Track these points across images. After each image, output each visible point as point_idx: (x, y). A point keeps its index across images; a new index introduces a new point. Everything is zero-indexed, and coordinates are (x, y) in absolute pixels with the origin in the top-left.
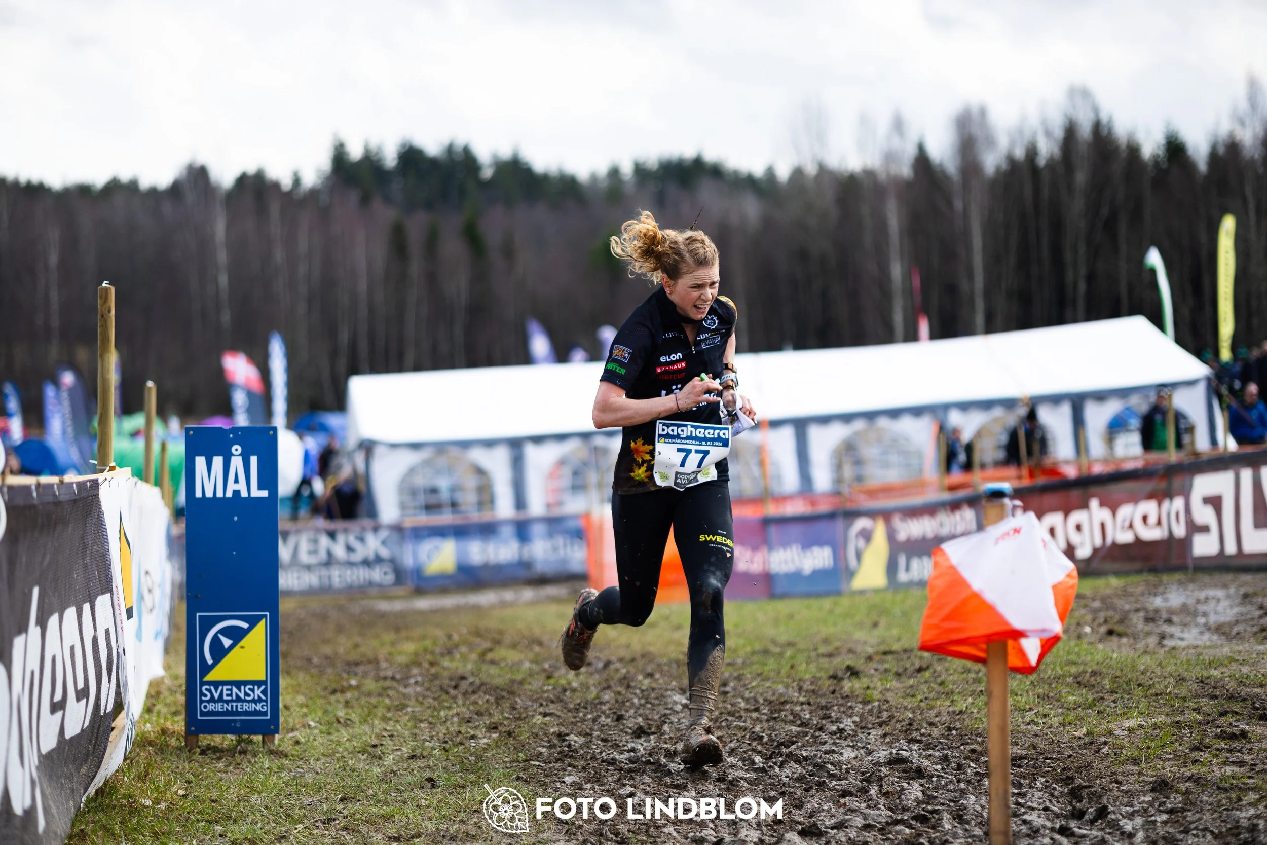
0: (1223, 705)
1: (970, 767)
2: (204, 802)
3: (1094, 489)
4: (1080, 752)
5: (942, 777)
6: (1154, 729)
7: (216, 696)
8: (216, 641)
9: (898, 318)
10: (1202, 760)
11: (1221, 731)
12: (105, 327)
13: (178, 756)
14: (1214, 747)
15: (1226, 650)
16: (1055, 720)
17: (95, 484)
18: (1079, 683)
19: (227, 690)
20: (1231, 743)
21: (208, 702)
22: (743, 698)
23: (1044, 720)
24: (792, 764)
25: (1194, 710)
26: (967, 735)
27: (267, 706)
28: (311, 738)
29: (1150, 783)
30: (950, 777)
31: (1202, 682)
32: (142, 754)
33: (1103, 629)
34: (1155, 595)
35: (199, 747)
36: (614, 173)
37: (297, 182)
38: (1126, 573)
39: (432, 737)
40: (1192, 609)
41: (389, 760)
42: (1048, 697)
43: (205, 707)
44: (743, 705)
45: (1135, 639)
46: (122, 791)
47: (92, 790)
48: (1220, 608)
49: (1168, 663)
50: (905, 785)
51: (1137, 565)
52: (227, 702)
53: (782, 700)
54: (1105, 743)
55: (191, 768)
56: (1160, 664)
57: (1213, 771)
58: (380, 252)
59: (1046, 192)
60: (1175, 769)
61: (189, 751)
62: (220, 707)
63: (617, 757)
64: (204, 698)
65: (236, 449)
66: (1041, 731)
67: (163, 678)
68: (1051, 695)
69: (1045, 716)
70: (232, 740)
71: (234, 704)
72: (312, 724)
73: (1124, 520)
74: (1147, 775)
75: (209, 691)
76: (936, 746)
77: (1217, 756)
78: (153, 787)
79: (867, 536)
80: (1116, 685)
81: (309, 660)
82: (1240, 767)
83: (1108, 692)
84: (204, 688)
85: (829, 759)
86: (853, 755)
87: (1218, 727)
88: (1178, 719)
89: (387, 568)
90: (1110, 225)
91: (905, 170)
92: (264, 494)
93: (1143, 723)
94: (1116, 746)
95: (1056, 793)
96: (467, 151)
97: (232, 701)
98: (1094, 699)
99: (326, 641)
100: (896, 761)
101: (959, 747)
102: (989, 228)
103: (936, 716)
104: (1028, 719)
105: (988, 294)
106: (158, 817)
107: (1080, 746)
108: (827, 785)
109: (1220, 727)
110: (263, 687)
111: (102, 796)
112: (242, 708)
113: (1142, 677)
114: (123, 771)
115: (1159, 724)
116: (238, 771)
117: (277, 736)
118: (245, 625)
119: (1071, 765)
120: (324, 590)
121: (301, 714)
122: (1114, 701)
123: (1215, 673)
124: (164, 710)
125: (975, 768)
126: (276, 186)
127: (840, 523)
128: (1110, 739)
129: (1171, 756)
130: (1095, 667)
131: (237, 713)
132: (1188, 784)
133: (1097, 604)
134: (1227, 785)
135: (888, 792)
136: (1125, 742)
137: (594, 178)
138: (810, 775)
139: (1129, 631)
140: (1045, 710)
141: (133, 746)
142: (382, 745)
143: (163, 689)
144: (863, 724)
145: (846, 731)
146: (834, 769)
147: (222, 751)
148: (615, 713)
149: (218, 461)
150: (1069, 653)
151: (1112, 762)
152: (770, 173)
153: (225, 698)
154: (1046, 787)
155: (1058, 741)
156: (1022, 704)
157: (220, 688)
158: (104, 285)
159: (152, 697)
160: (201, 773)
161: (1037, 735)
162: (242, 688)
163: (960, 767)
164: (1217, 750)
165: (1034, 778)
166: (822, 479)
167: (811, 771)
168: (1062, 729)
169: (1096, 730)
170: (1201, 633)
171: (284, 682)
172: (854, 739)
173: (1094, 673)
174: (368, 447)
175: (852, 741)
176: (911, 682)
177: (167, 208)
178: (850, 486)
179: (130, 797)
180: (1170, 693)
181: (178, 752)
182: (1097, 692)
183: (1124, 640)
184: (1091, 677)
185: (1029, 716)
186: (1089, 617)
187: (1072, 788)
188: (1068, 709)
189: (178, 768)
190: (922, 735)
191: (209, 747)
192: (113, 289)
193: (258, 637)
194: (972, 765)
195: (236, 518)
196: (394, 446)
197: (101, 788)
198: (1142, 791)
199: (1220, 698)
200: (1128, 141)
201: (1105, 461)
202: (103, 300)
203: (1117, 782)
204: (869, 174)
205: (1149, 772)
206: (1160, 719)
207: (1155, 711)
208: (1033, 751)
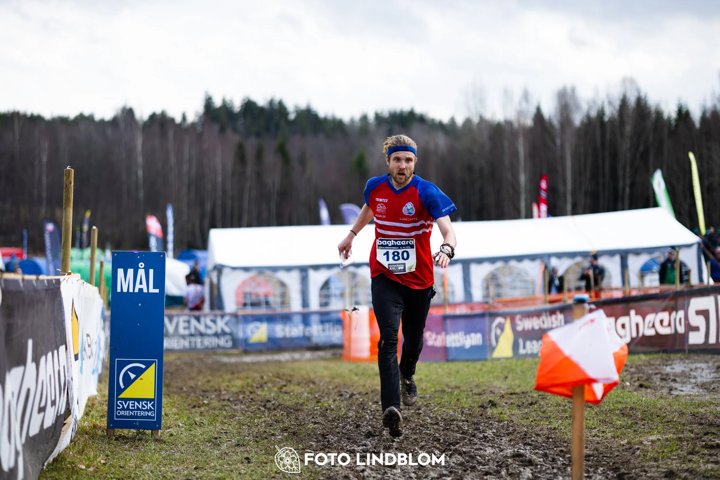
0: (706, 429)
1: (559, 460)
2: (116, 467)
3: (632, 304)
4: (623, 453)
5: (544, 465)
6: (666, 441)
7: (126, 407)
8: (126, 375)
9: (523, 205)
10: (694, 460)
11: (705, 444)
12: (68, 192)
13: (102, 441)
14: (701, 452)
15: (708, 397)
16: (609, 435)
17: (58, 282)
18: (623, 414)
19: (132, 403)
20: (711, 451)
21: (121, 410)
22: (429, 417)
23: (603, 435)
24: (457, 455)
25: (690, 431)
26: (558, 442)
27: (154, 413)
28: (180, 432)
29: (664, 472)
30: (548, 466)
31: (694, 415)
32: (81, 439)
33: (637, 384)
34: (667, 365)
35: (115, 436)
36: (364, 118)
37: (184, 118)
38: (650, 353)
39: (249, 434)
40: (688, 374)
41: (224, 447)
42: (605, 421)
43: (119, 413)
44: (429, 421)
45: (655, 390)
46: (68, 460)
47: (51, 459)
48: (703, 374)
49: (674, 404)
50: (522, 469)
51: (656, 349)
52: (132, 410)
53: (452, 419)
54: (638, 449)
55: (109, 448)
56: (670, 405)
57: (700, 467)
58: (230, 160)
59: (608, 136)
60: (679, 465)
61: (109, 438)
62: (127, 413)
63: (356, 449)
64: (118, 408)
65: (141, 265)
66: (601, 440)
67: (96, 396)
68: (607, 420)
69: (603, 432)
70: (134, 433)
71: (136, 412)
72: (181, 425)
73: (650, 322)
74: (662, 468)
75: (122, 404)
76: (540, 448)
77: (703, 458)
78: (86, 458)
79: (501, 327)
80: (644, 416)
81: (181, 389)
82: (716, 464)
83: (640, 420)
84: (118, 402)
85: (478, 453)
86: (492, 451)
87: (703, 441)
88: (680, 436)
89: (228, 337)
90: (645, 156)
91: (529, 122)
92: (157, 291)
93: (660, 438)
94: (644, 450)
95: (609, 477)
96: (281, 103)
97: (135, 410)
98: (632, 424)
99: (192, 379)
100: (517, 456)
101: (553, 449)
102: (576, 156)
103: (540, 431)
104: (593, 434)
105: (574, 194)
106: (88, 475)
107: (624, 450)
108: (477, 468)
109: (704, 441)
110: (153, 402)
111: (57, 462)
112: (140, 414)
113: (659, 411)
114: (69, 448)
115: (669, 439)
116: (136, 450)
117: (160, 430)
118: (143, 366)
119: (618, 461)
120: (192, 350)
121: (174, 419)
122: (643, 425)
123: (702, 410)
124: (96, 414)
125: (563, 461)
126: (172, 120)
127: (487, 319)
128: (641, 447)
129: (676, 457)
130: (632, 405)
131: (137, 417)
132: (686, 474)
133: (633, 370)
134: (709, 475)
135: (512, 473)
136: (650, 449)
137: (352, 121)
138: (467, 462)
139: (651, 385)
140: (603, 429)
141: (76, 434)
142: (220, 438)
143: (96, 402)
144: (498, 434)
145: (488, 437)
146: (481, 459)
147: (127, 438)
148: (355, 423)
149: (131, 272)
150: (617, 397)
151: (642, 460)
152: (453, 121)
153: (130, 408)
154: (604, 473)
155: (611, 447)
156: (590, 425)
157: (128, 402)
158: (68, 168)
159: (89, 406)
160: (115, 451)
161: (598, 443)
162: (141, 402)
163: (554, 460)
164: (703, 454)
165: (597, 468)
166: (478, 295)
167: (468, 460)
168: (613, 440)
169: (633, 441)
170: (693, 388)
171: (165, 400)
172: (493, 442)
173: (632, 409)
174: (219, 269)
175: (492, 443)
176: (526, 410)
177: (109, 131)
178: (493, 299)
179: (73, 463)
180: (676, 421)
181: (103, 439)
182: (634, 419)
183: (649, 390)
184: (630, 410)
185: (594, 432)
186: (629, 377)
187: (619, 474)
188: (617, 429)
189: (102, 447)
190: (532, 441)
191: (120, 436)
192: (73, 171)
193: (150, 373)
194: (561, 459)
195: (140, 305)
196: (234, 269)
197: (56, 458)
198: (659, 477)
199: (704, 425)
200: (656, 108)
201: (639, 289)
202: (67, 176)
203: (645, 471)
204: (509, 123)
205: (664, 466)
206: (670, 436)
207: (667, 431)
208: (596, 452)
